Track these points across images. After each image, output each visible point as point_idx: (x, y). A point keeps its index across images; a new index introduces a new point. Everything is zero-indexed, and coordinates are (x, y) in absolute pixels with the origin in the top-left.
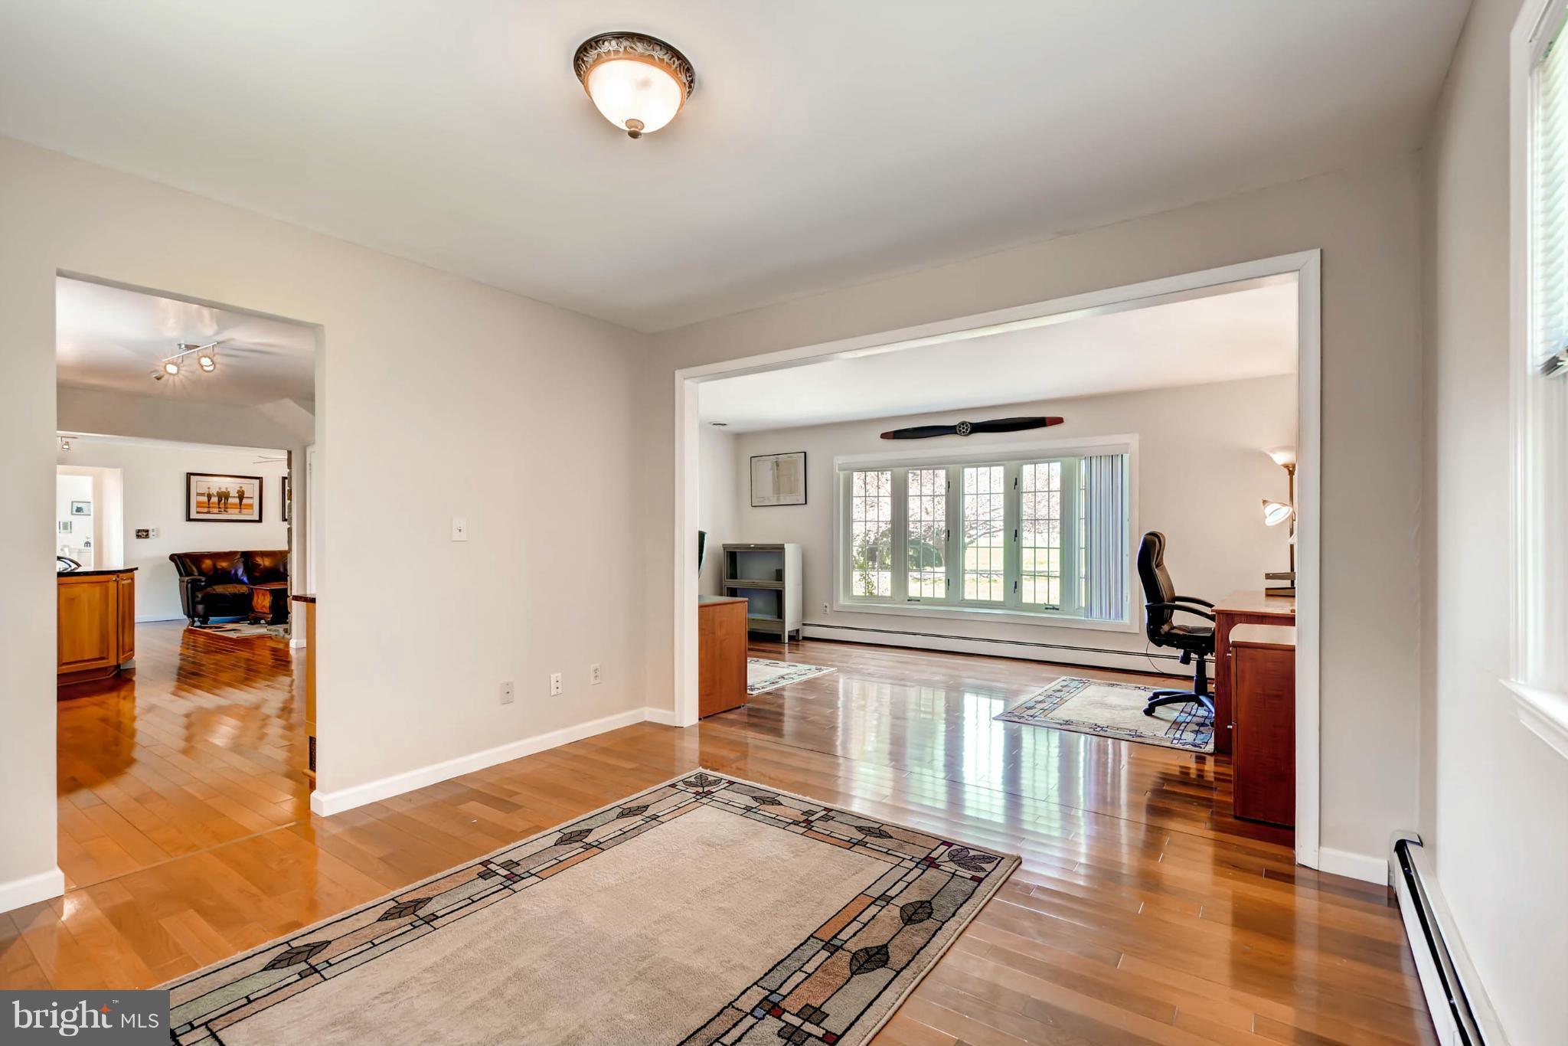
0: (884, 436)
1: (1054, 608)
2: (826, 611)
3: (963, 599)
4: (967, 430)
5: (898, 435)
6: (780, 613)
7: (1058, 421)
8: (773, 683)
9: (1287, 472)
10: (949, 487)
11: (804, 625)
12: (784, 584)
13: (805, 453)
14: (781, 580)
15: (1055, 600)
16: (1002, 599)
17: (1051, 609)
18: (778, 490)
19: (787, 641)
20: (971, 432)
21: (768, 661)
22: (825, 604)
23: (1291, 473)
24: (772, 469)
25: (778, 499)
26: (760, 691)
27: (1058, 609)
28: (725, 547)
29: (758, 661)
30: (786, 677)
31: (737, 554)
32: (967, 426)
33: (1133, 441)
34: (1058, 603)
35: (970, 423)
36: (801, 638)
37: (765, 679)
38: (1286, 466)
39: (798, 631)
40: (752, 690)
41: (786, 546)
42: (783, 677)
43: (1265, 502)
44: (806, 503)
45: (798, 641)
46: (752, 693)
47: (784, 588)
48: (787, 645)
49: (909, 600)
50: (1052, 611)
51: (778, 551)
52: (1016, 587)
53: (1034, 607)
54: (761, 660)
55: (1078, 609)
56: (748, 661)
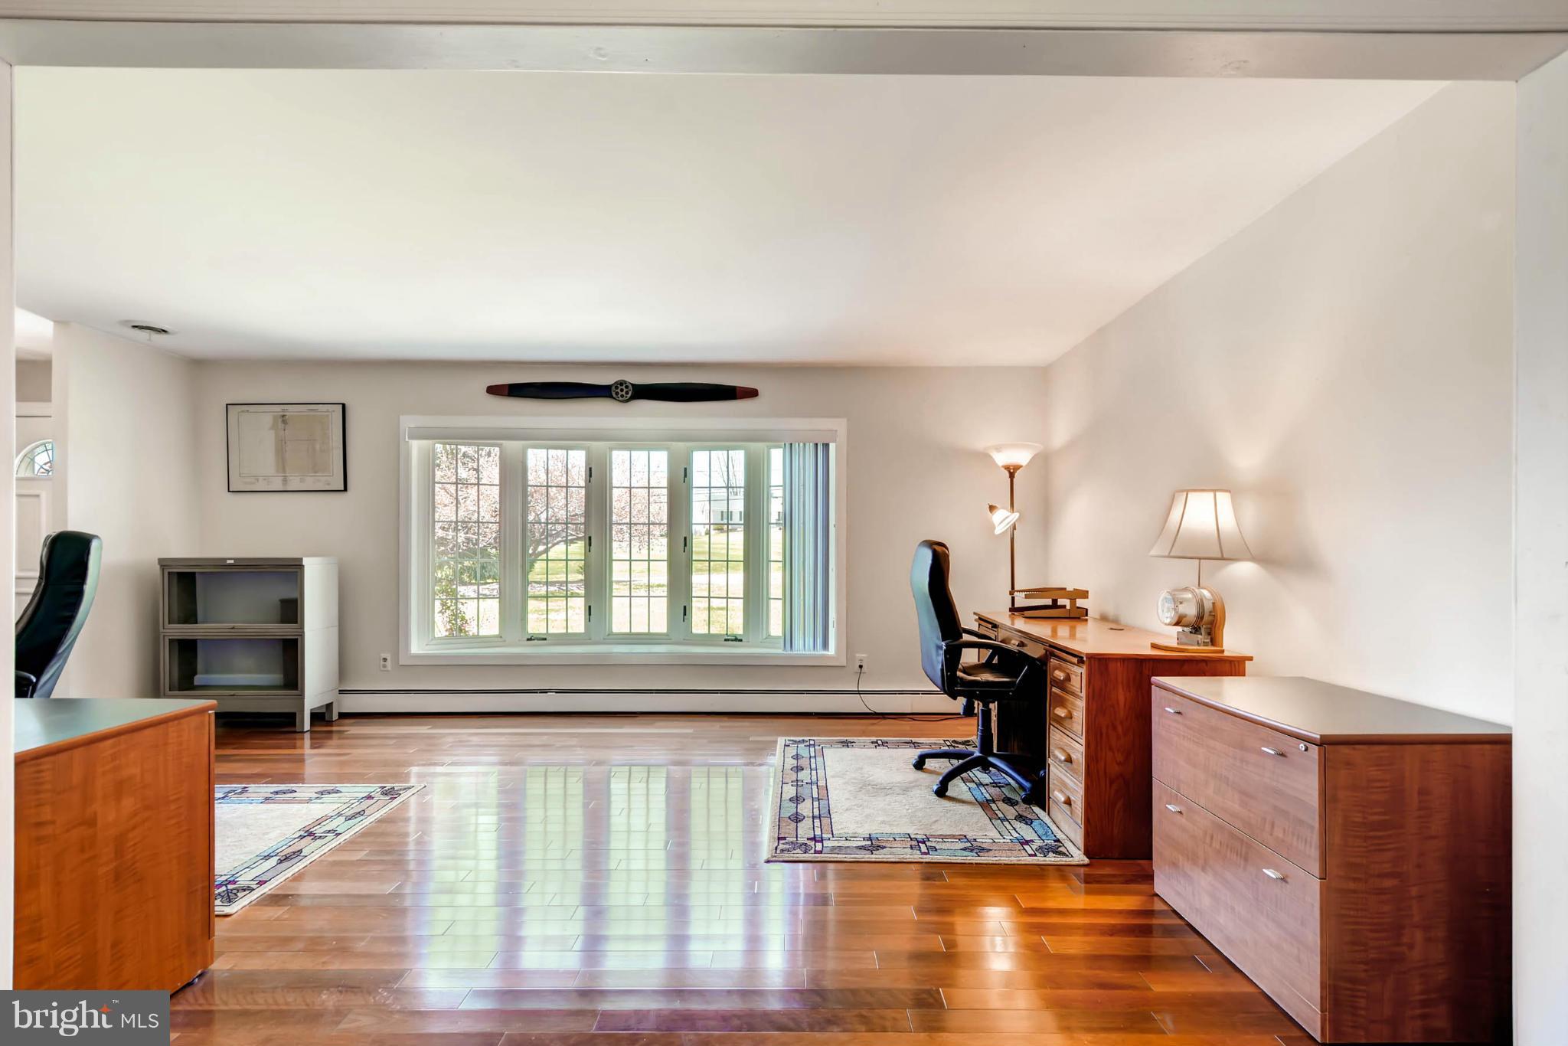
0: (493, 390)
1: (736, 640)
2: (384, 666)
3: (611, 634)
4: (627, 393)
5: (516, 391)
6: (293, 679)
7: (752, 393)
8: (287, 858)
9: (1008, 474)
10: (591, 476)
11: (341, 692)
12: (302, 627)
13: (344, 406)
14: (296, 622)
15: (737, 626)
16: (665, 630)
17: (732, 640)
18: (282, 464)
19: (307, 726)
20: (633, 398)
21: (268, 789)
22: (383, 655)
23: (1012, 476)
24: (274, 427)
25: (285, 480)
26: (254, 896)
27: (741, 640)
28: (163, 563)
29: (244, 791)
30: (318, 831)
31: (197, 576)
32: (627, 387)
33: (839, 425)
34: (740, 632)
35: (632, 384)
36: (335, 717)
37: (264, 847)
38: (1007, 468)
39: (329, 706)
40: (229, 898)
41: (306, 562)
42: (311, 834)
43: (992, 508)
44: (345, 489)
45: (330, 723)
46: (227, 910)
47: (302, 635)
48: (307, 736)
49: (528, 640)
50: (734, 643)
51: (291, 570)
52: (685, 614)
53: (708, 639)
54: (252, 787)
55: (766, 638)
56: (217, 795)
